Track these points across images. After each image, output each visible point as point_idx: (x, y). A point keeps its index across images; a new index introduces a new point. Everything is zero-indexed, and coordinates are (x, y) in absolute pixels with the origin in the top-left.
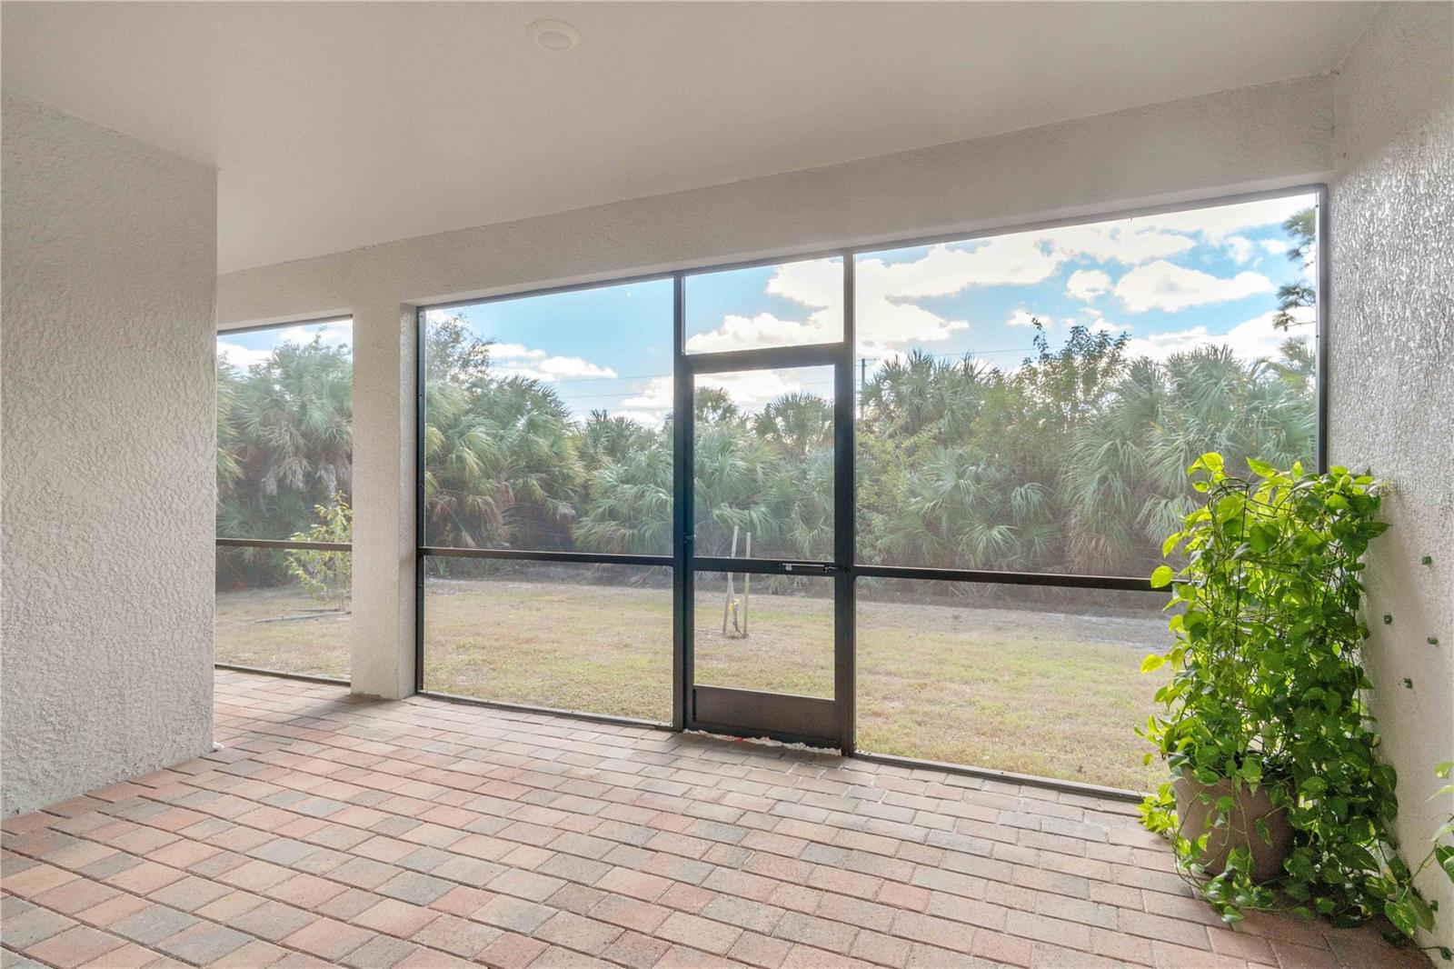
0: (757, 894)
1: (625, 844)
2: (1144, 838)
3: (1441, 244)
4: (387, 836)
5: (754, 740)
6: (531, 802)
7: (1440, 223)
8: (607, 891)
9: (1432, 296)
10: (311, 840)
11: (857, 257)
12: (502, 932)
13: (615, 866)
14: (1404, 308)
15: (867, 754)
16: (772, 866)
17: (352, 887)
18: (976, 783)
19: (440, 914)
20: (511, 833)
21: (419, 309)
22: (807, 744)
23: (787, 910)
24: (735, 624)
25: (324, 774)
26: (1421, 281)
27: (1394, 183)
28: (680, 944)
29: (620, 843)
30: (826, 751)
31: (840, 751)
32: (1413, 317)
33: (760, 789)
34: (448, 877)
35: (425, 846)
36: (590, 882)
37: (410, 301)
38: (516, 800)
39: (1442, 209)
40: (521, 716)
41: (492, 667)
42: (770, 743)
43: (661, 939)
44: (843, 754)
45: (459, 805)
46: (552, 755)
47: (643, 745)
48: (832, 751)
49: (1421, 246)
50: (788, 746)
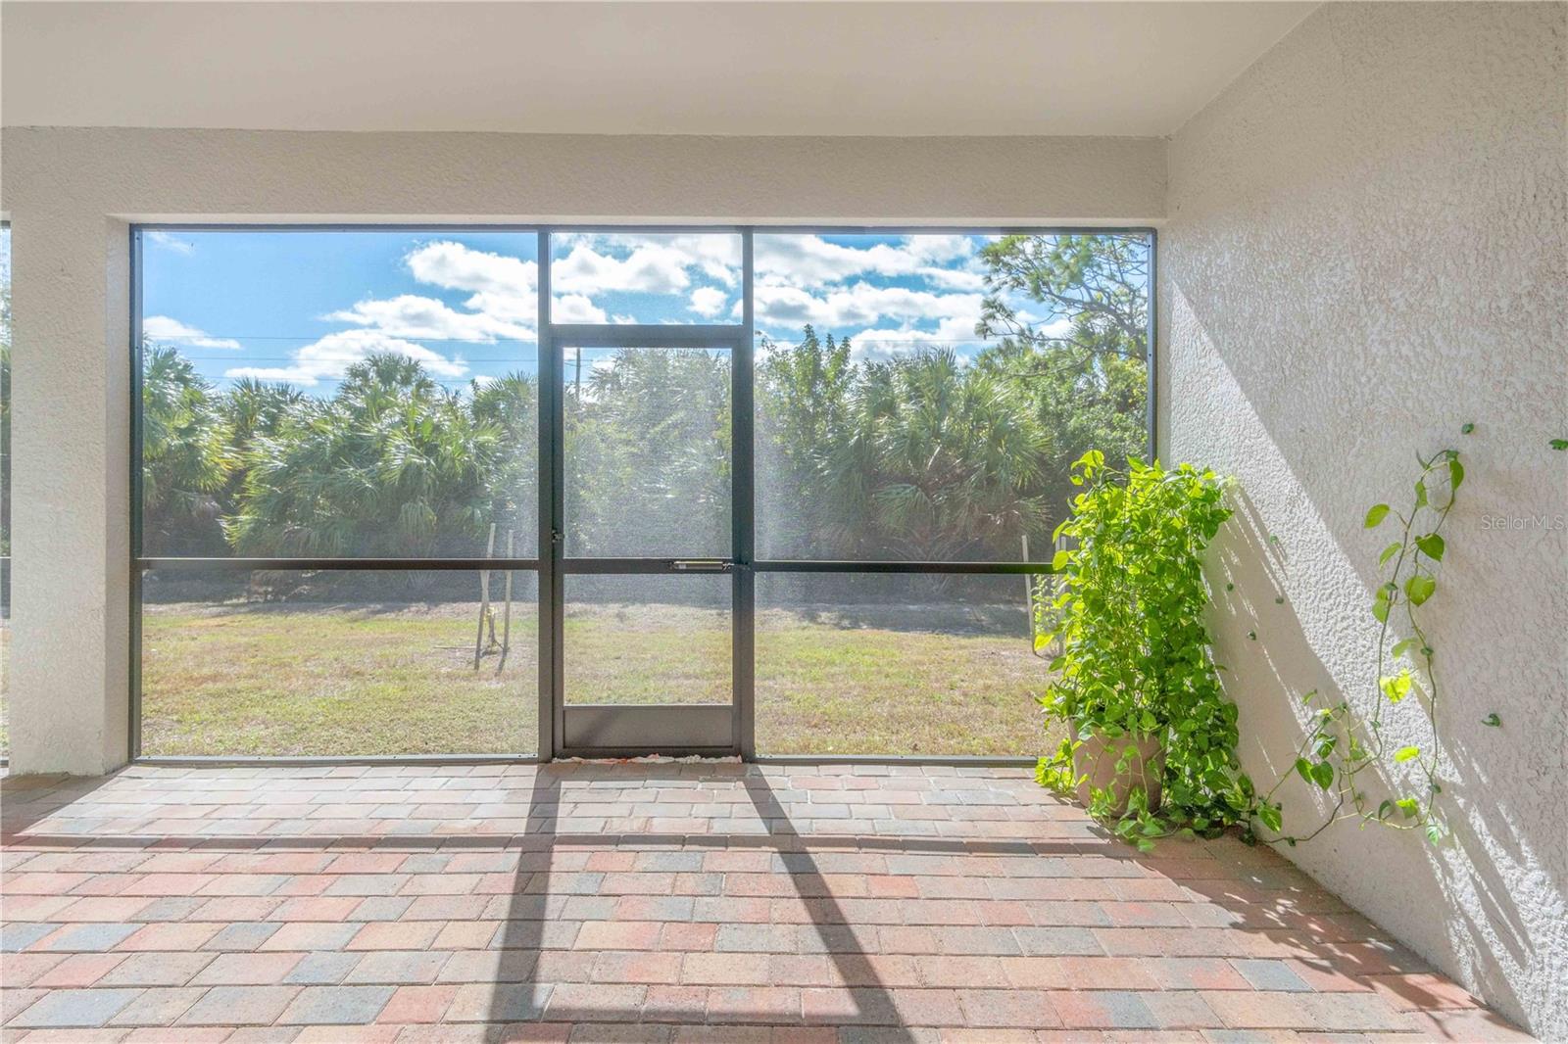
0: (758, 916)
1: (575, 895)
2: (1042, 795)
3: (1286, 293)
4: (240, 952)
5: (640, 760)
6: (418, 871)
7: (1285, 276)
8: (594, 950)
9: (1278, 332)
10: (114, 983)
11: (755, 236)
12: (502, 1026)
13: (583, 921)
14: (1246, 338)
15: (768, 757)
16: (752, 885)
17: (237, 1026)
18: (882, 769)
19: (400, 1026)
20: (417, 910)
21: (134, 229)
22: (702, 756)
23: (798, 924)
24: (492, 636)
25: (60, 892)
26: (1266, 320)
27: (1235, 238)
28: (717, 985)
29: (570, 895)
30: (724, 759)
31: (740, 757)
32: (1257, 347)
33: (683, 810)
34: (376, 981)
35: (309, 952)
36: (568, 946)
37: (121, 215)
38: (394, 872)
39: (1288, 265)
40: (323, 771)
41: (175, 718)
42: (662, 760)
43: (694, 985)
44: (744, 761)
45: (317, 893)
46: (403, 812)
47: (512, 783)
48: (732, 759)
49: (1265, 291)
50: (681, 760)
